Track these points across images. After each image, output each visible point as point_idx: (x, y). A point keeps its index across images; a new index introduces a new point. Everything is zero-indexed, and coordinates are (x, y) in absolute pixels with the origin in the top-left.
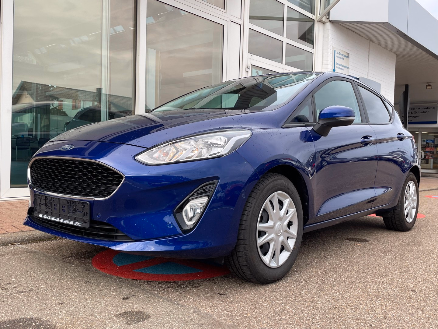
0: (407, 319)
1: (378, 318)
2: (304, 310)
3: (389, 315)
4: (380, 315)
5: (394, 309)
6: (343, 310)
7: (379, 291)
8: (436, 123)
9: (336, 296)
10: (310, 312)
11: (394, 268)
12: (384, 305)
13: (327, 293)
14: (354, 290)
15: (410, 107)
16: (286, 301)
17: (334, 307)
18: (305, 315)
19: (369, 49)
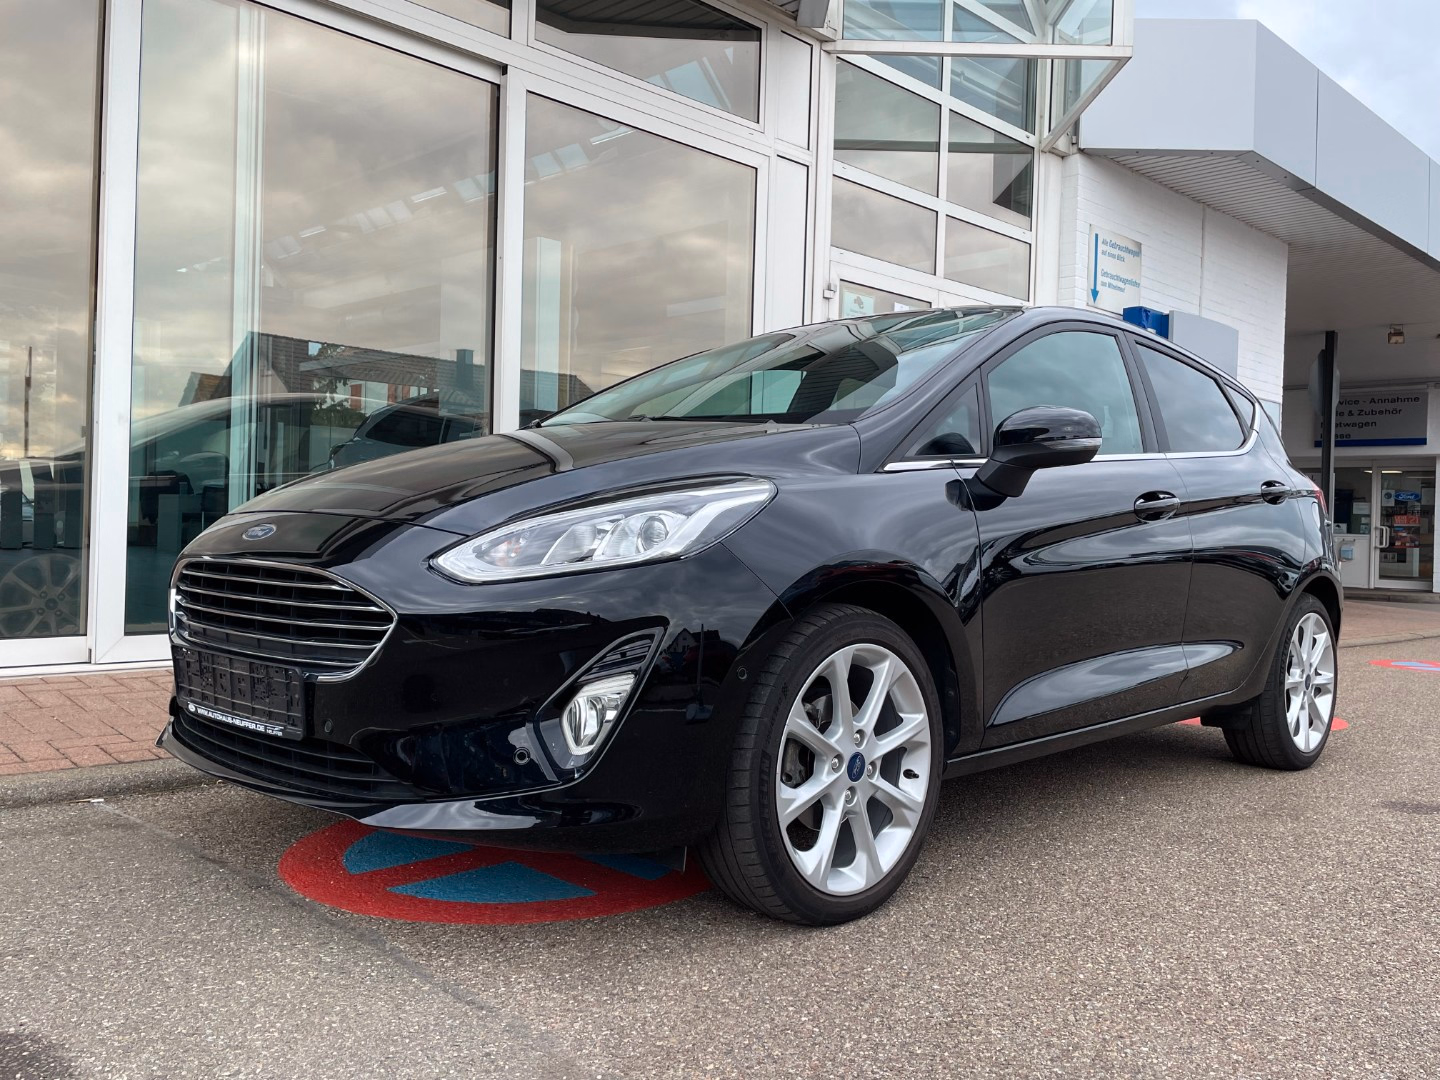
0: (1164, 1068)
1: (1075, 1060)
2: (849, 1029)
4: (1082, 1049)
5: (1137, 1032)
6: (971, 1031)
7: (1112, 967)
8: (1425, 443)
9: (968, 984)
10: (864, 1037)
11: (1187, 891)
12: (1108, 1016)
13: (943, 973)
14: (1033, 965)
15: (1341, 397)
16: (807, 995)
18: (848, 1045)
19: (1203, 229)
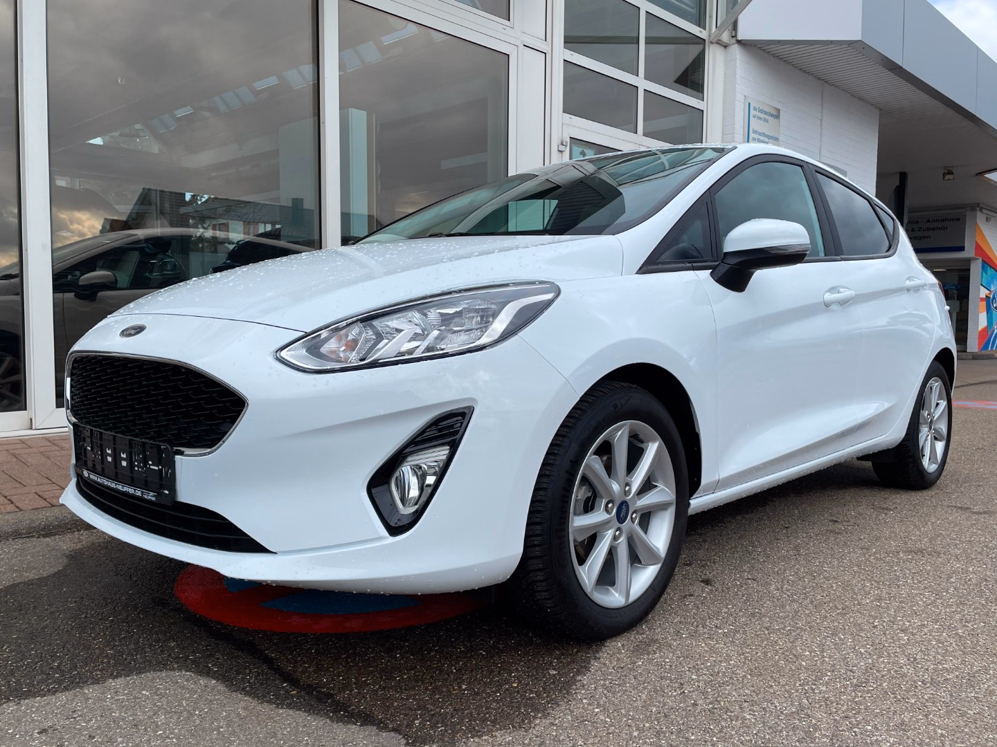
3: (843, 730)
8: (964, 250)
17: (711, 706)
19: (822, 99)
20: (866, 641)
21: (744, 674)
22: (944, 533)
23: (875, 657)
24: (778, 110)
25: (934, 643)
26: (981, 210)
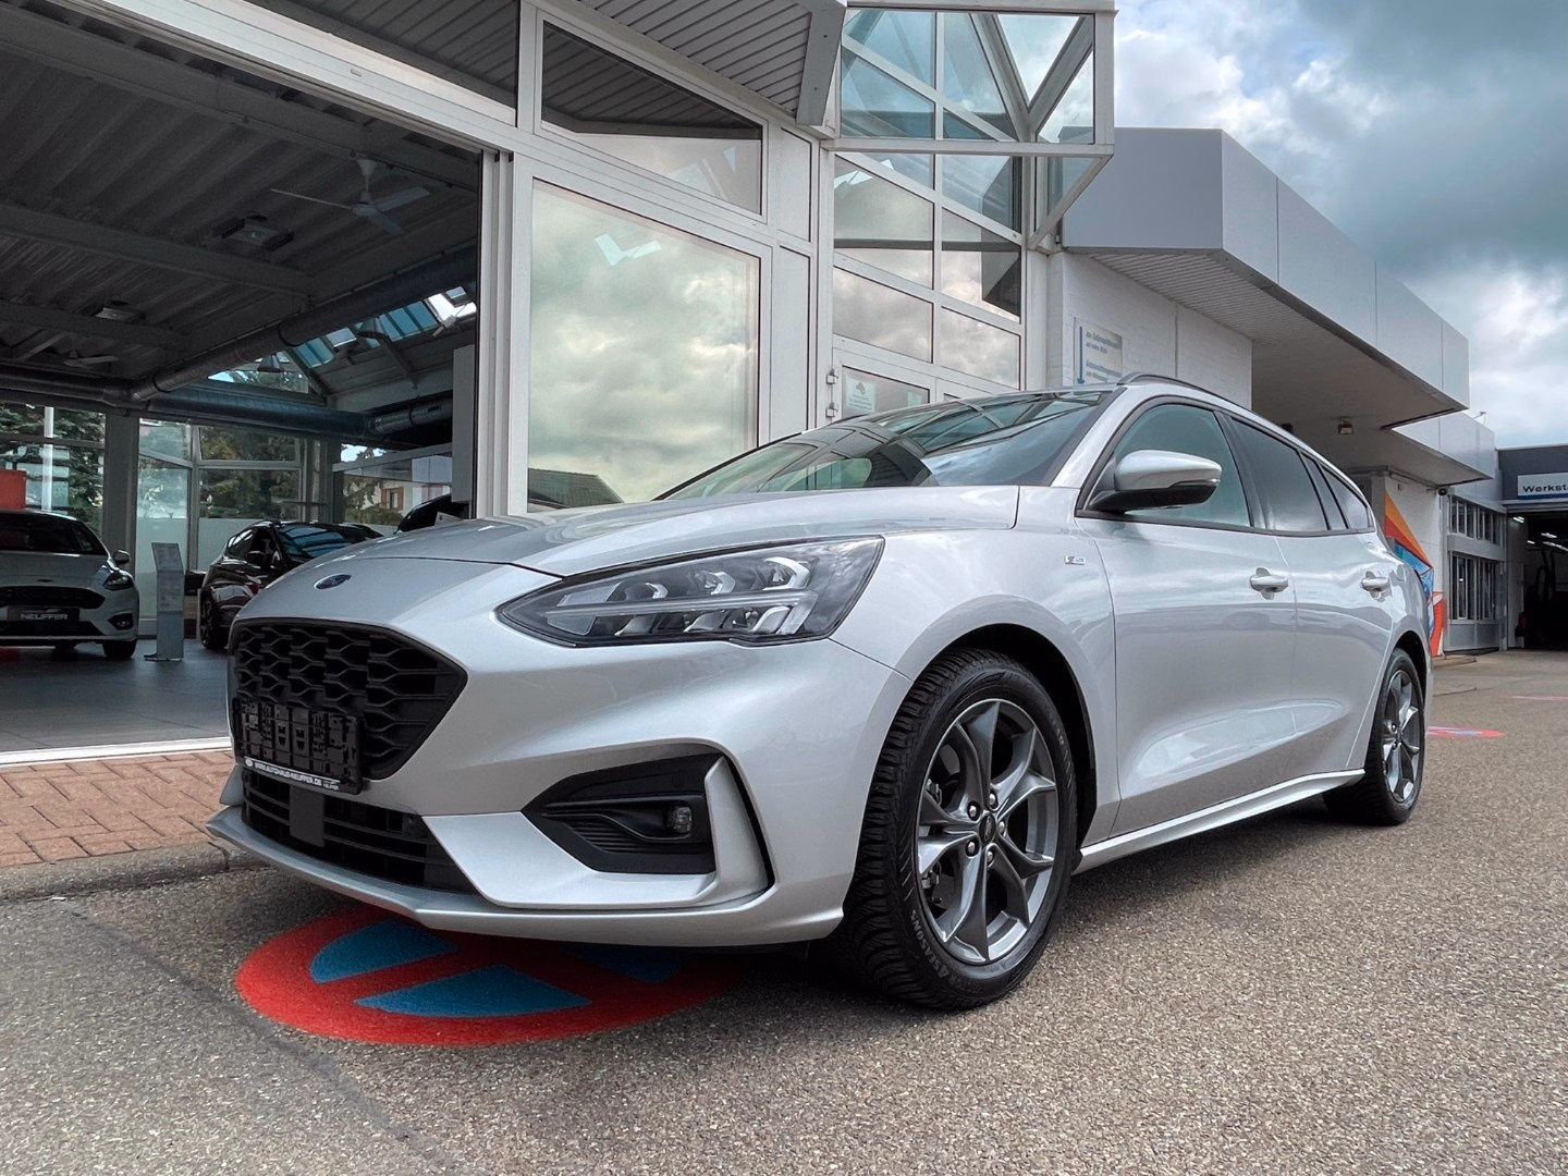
19: (1176, 324)
20: (1241, 1057)
21: (1060, 1108)
22: (1352, 900)
23: (1254, 1081)
24: (1120, 338)
25: (1341, 1060)
26: (1390, 475)
